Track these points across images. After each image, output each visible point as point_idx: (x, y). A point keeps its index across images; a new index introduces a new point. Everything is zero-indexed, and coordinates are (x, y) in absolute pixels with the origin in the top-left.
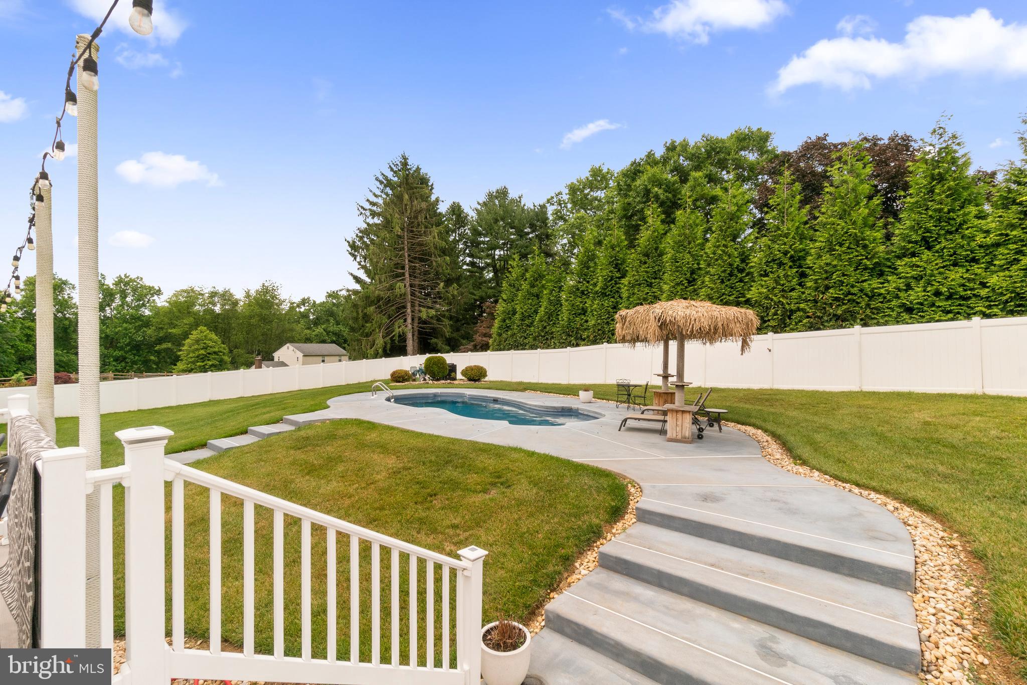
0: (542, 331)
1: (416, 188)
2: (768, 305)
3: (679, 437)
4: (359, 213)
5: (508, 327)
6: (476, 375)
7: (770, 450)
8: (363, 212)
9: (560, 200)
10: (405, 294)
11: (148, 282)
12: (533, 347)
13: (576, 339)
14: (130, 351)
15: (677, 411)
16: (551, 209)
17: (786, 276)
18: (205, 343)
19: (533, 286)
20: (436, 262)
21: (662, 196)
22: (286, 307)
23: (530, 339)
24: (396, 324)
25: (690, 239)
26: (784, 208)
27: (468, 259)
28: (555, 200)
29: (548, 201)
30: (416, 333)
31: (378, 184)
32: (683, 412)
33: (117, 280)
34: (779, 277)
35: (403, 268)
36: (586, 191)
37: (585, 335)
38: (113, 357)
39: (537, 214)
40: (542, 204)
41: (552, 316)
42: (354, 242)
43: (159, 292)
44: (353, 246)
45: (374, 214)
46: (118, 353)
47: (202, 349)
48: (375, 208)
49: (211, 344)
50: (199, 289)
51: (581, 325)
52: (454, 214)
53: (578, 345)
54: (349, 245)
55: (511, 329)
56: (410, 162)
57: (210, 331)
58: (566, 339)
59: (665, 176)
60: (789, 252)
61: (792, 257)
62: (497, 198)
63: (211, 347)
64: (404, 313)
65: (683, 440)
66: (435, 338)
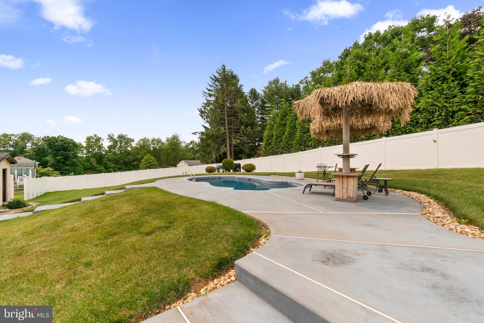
0: (286, 144)
1: (230, 80)
2: (434, 110)
3: (345, 197)
4: (203, 95)
5: (270, 144)
6: (250, 169)
7: (430, 209)
8: (205, 94)
9: (306, 81)
10: (225, 133)
11: (129, 137)
12: (282, 153)
13: (305, 146)
14: (123, 165)
15: (343, 177)
16: (302, 86)
17: (449, 88)
18: (149, 161)
19: (282, 120)
20: (240, 116)
21: (362, 65)
22: (183, 145)
23: (280, 149)
24: (222, 147)
25: (375, 77)
26: (446, 41)
27: (260, 116)
28: (304, 81)
29: (300, 82)
30: (233, 152)
31: (211, 80)
32: (348, 177)
33: (118, 136)
34: (443, 89)
35: (225, 120)
36: (322, 75)
37: (309, 143)
38: (118, 168)
39: (295, 90)
40: (297, 84)
41: (291, 135)
42: (201, 109)
43: (133, 140)
44: (202, 112)
45: (210, 95)
46: (119, 166)
47: (148, 164)
48: (210, 92)
49: (151, 161)
50: (148, 138)
51: (307, 138)
52: (252, 94)
53: (305, 150)
54: (199, 111)
55: (271, 145)
56: (226, 68)
57: (151, 156)
58: (299, 147)
59: (364, 53)
60: (452, 69)
61: (454, 73)
62: (273, 83)
63: (151, 163)
64: (225, 142)
65: (349, 200)
66: (242, 154)
